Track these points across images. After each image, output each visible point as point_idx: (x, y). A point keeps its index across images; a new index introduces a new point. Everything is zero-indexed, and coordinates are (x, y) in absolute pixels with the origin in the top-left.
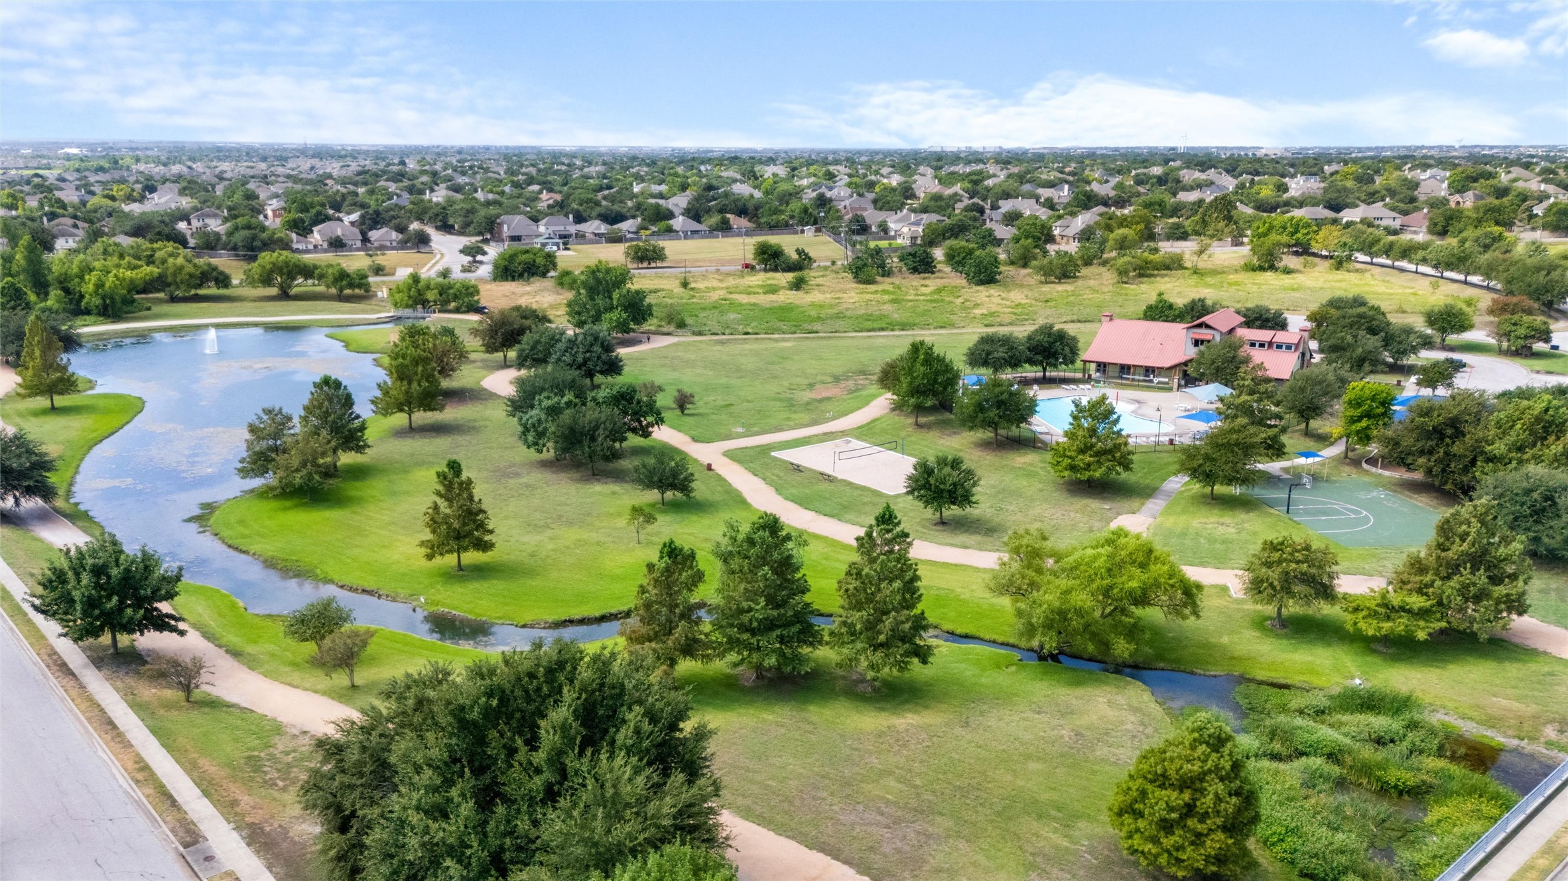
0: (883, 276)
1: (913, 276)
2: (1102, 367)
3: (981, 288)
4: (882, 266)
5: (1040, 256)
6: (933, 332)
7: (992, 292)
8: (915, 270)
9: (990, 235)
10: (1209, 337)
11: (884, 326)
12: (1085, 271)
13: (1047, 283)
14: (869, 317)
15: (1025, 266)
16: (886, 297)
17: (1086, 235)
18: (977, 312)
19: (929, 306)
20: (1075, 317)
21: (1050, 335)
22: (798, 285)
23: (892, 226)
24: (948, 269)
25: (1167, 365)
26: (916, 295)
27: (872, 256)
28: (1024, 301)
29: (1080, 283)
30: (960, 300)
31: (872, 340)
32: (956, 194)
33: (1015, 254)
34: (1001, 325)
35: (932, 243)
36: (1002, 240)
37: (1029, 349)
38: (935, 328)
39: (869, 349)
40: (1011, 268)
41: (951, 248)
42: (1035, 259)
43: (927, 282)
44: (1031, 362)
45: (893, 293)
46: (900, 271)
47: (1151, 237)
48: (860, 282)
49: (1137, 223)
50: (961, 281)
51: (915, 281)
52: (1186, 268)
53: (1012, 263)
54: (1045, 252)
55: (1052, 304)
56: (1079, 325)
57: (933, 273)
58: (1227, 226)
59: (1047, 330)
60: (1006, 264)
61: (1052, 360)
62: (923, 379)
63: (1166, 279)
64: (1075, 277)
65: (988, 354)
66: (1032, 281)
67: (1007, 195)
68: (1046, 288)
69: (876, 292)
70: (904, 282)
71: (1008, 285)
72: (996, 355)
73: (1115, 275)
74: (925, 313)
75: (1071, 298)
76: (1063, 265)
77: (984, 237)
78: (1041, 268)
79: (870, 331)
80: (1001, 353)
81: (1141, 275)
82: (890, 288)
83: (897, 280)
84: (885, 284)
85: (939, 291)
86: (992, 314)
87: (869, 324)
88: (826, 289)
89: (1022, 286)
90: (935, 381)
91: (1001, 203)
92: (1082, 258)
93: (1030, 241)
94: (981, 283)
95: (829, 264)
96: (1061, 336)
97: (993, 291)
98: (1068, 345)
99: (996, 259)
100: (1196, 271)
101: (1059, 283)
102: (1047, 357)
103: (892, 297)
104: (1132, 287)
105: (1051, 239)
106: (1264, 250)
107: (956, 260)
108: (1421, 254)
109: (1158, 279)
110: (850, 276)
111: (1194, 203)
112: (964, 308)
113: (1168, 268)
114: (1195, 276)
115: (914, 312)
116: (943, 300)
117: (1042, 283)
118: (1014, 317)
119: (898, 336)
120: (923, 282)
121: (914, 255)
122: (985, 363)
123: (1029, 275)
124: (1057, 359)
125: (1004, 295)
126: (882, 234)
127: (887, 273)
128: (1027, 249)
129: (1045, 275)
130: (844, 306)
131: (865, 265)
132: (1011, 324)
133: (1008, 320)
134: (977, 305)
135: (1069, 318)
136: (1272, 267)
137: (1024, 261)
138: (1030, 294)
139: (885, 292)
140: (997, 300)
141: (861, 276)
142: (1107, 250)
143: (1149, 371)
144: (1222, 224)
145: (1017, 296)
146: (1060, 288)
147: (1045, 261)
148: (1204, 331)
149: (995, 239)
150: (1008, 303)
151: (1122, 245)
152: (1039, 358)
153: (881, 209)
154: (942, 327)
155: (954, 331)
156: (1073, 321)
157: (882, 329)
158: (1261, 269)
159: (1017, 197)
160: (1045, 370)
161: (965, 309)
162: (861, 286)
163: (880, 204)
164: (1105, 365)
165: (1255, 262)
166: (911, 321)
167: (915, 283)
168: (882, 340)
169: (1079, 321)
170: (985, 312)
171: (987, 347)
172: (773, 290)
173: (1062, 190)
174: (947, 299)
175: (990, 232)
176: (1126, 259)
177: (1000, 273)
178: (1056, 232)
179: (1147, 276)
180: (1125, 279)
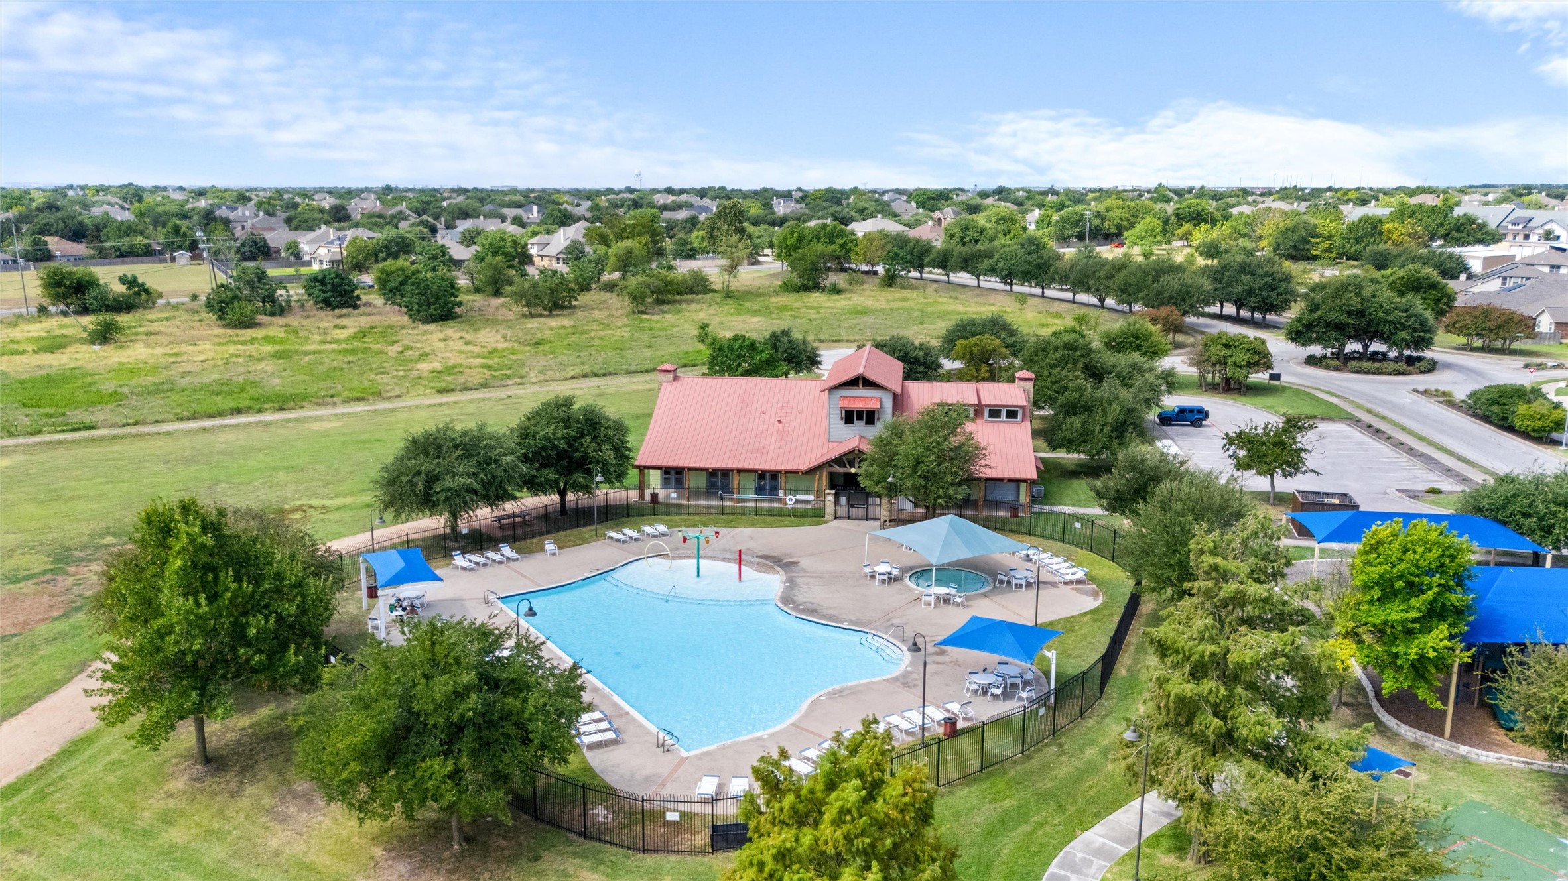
0: (273, 314)
1: (323, 313)
2: (674, 475)
3: (432, 327)
4: (270, 298)
5: (517, 279)
6: (340, 410)
7: (450, 332)
8: (327, 304)
9: (443, 255)
10: (871, 405)
11: (243, 403)
12: (584, 298)
13: (532, 316)
14: (221, 389)
15: (497, 293)
16: (268, 349)
17: (574, 253)
18: (424, 367)
19: (341, 360)
20: (587, 369)
21: (567, 421)
22: (104, 335)
23: (306, 248)
24: (379, 301)
25: (804, 465)
26: (324, 342)
27: (250, 283)
28: (501, 346)
29: (580, 314)
30: (397, 348)
31: (210, 437)
32: (401, 212)
33: (480, 278)
34: (467, 389)
35: (360, 267)
36: (463, 261)
37: (525, 459)
38: (346, 402)
39: (189, 461)
40: (477, 297)
41: (383, 271)
42: (511, 284)
43: (345, 321)
44: (534, 486)
45: (282, 342)
46: (303, 306)
47: (660, 253)
48: (228, 326)
49: (640, 234)
50: (397, 317)
51: (326, 320)
52: (714, 291)
53: (477, 290)
54: (524, 275)
55: (547, 348)
56: (596, 381)
57: (355, 307)
58: (740, 240)
59: (559, 410)
60: (468, 292)
61: (579, 477)
62: (188, 636)
63: (694, 306)
64: (571, 307)
65: (432, 480)
66: (510, 315)
67: (465, 215)
68: (532, 324)
69: (253, 341)
70: (305, 322)
71: (474, 321)
72: (448, 482)
73: (627, 301)
74: (329, 375)
75: (574, 338)
76: (552, 290)
77: (435, 257)
78: (521, 295)
79: (212, 416)
80: (460, 477)
81: (660, 302)
82: (279, 333)
83: (293, 320)
84: (274, 328)
85: (362, 334)
86: (450, 370)
87: (219, 402)
88: (161, 338)
89: (495, 322)
90: (239, 634)
91: (458, 222)
92: (576, 280)
93: (499, 258)
94: (432, 319)
95: (186, 300)
96: (592, 423)
97: (450, 330)
98: (608, 439)
99: (452, 285)
100: (728, 294)
101: (550, 315)
102: (568, 471)
103: (278, 347)
104: (655, 317)
105: (527, 259)
106: (806, 265)
107: (393, 289)
108: (988, 262)
109: (684, 306)
110: (212, 316)
111: (687, 221)
112: (401, 360)
113: (691, 291)
114: (730, 301)
115: (311, 372)
116: (366, 350)
117: (524, 316)
118: (488, 374)
119: (267, 424)
120: (339, 322)
121: (323, 282)
122: (426, 502)
123: (503, 305)
124: (589, 472)
125: (468, 337)
126: (292, 258)
127: (280, 310)
128: (496, 269)
129: (528, 304)
130: (182, 368)
131: (236, 297)
132: (483, 386)
133: (477, 380)
134: (424, 356)
135: (577, 370)
136: (817, 287)
137: (495, 285)
138: (509, 333)
139: (268, 340)
140: (457, 345)
141: (230, 315)
142: (608, 268)
143: (768, 481)
144: (734, 239)
145: (489, 338)
146: (553, 323)
147: (527, 285)
148: (860, 392)
149: (451, 259)
150: (476, 349)
151: (626, 264)
152: (550, 474)
153: (296, 229)
154: (358, 399)
155: (382, 406)
156: (585, 376)
157: (239, 411)
158: (805, 288)
159: (478, 217)
160: (563, 494)
161: (402, 362)
162: (230, 332)
163: (295, 223)
164: (679, 471)
165: (795, 279)
166: (301, 390)
167: (323, 324)
168: (230, 436)
169: (596, 375)
170: (438, 366)
171: (427, 465)
172: (53, 345)
173: (531, 211)
174: (374, 347)
175: (444, 251)
176: (640, 278)
177: (460, 304)
178: (533, 251)
179: (669, 302)
180: (642, 308)
